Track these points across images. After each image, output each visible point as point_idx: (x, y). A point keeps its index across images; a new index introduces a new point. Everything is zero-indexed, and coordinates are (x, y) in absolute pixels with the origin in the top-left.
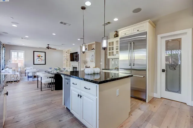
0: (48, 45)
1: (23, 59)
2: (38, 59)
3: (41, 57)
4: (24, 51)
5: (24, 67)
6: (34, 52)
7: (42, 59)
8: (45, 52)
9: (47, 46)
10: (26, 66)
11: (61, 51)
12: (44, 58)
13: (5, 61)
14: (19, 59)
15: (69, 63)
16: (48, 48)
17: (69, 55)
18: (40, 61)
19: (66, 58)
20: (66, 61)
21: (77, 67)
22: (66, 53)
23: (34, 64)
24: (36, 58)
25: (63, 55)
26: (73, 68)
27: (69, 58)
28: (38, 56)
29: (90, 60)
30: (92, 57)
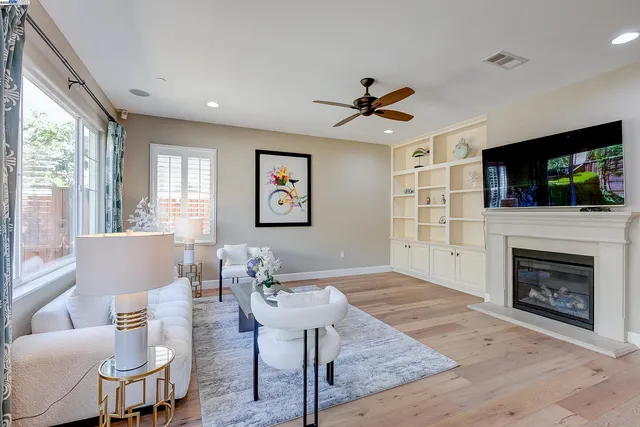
0: (369, 82)
1: (203, 197)
2: (277, 197)
3: (288, 186)
4: (212, 152)
5: (212, 240)
6: (258, 153)
7: (293, 194)
8: (309, 157)
9: (361, 92)
10: (221, 233)
12: (300, 189)
13: (118, 205)
14: (191, 196)
15: (448, 219)
16: (364, 109)
17: (447, 165)
18: (287, 206)
19: (416, 189)
20: (417, 206)
21: (592, 259)
22: (417, 160)
23: (258, 224)
24: (267, 187)
25: (393, 174)
26: (514, 257)
27: (448, 186)
28: (277, 179)
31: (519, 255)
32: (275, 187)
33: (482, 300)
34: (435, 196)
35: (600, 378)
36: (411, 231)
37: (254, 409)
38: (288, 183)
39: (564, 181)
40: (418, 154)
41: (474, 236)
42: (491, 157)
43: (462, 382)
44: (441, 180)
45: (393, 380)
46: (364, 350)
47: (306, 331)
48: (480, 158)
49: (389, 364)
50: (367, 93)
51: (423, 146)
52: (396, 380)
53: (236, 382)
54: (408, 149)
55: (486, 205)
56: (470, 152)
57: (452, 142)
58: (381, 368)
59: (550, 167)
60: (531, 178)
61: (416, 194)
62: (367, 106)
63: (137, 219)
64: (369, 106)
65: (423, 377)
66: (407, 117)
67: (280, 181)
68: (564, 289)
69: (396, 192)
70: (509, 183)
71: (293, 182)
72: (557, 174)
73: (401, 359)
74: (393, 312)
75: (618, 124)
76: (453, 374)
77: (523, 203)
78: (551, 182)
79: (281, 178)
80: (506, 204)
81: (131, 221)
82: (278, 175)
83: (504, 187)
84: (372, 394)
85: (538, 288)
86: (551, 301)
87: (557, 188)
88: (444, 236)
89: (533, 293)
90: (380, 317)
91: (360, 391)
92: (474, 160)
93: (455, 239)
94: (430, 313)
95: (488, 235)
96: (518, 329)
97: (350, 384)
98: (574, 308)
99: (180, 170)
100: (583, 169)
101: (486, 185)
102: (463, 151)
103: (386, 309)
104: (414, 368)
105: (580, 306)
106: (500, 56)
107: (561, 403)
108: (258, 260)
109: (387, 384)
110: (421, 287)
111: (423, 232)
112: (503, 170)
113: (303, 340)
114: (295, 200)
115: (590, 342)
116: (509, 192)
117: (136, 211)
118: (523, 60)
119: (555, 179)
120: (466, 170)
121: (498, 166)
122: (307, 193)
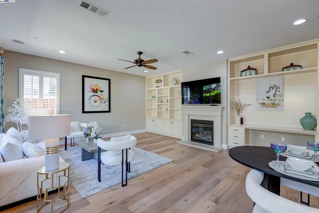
0: (140, 53)
2: (93, 98)
4: (58, 75)
6: (84, 77)
7: (102, 97)
8: (109, 80)
9: (137, 57)
12: (105, 95)
13: (2, 102)
15: (169, 109)
16: (139, 64)
17: (169, 87)
18: (98, 103)
19: (157, 96)
20: (157, 103)
21: (213, 122)
22: (157, 85)
23: (84, 112)
24: (88, 94)
25: (147, 89)
26: (191, 122)
27: (169, 95)
28: (93, 90)
29: (259, 102)
30: (268, 92)
31: (193, 121)
32: (92, 94)
33: (181, 139)
34: (164, 99)
35: (213, 158)
36: (154, 114)
37: (100, 185)
38: (99, 92)
39: (208, 95)
40: (157, 81)
41: (178, 115)
42: (184, 85)
43: (174, 165)
44: (166, 93)
45: (152, 168)
46: (140, 161)
47: (123, 150)
48: (180, 85)
49: (150, 163)
50: (140, 58)
51: (159, 78)
52: (153, 168)
53: (88, 178)
54: (153, 79)
55: (183, 103)
56: (177, 83)
57: (171, 78)
58: (146, 165)
59: (204, 89)
60: (198, 93)
61: (157, 98)
62: (140, 63)
63: (13, 110)
64: (141, 63)
65: (162, 165)
66: (155, 68)
67: (95, 91)
68: (206, 133)
69: (148, 97)
70: (191, 95)
71: (101, 91)
72: (206, 92)
73: (153, 161)
74: (149, 147)
75: (219, 78)
76: (172, 163)
77: (195, 103)
78: (204, 95)
79: (95, 89)
80: (190, 103)
81: (10, 111)
82: (94, 88)
83: (189, 96)
84: (145, 173)
85: (199, 134)
86: (202, 137)
87: (206, 97)
88: (168, 115)
89: (197, 135)
90: (144, 149)
91: (140, 172)
92: (178, 86)
93: (172, 117)
94: (163, 146)
95: (183, 115)
96: (192, 147)
97: (136, 171)
98: (209, 139)
99: (38, 84)
100: (214, 90)
101: (183, 95)
102: (175, 82)
103: (146, 146)
104: (159, 163)
105: (210, 138)
106: (186, 52)
107: (203, 166)
108: (90, 129)
109: (150, 169)
110: (159, 137)
111: (159, 114)
112: (188, 89)
113: (121, 154)
114: (102, 100)
115: (212, 149)
116: (191, 98)
117: (13, 105)
118: (193, 54)
119: (206, 93)
120: (175, 89)
121: (187, 88)
122: (108, 97)
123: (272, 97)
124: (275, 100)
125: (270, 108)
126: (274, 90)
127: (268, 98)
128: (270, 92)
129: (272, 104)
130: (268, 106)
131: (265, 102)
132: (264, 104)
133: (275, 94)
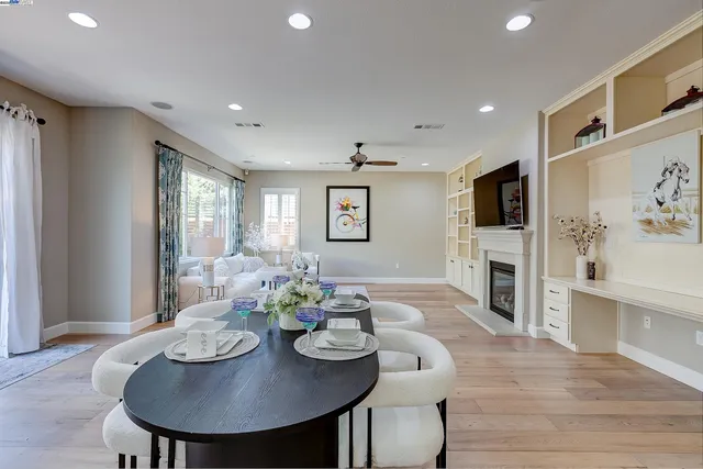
1: (291, 220)
2: (342, 219)
3: (351, 211)
4: (297, 190)
6: (328, 188)
7: (355, 217)
8: (368, 188)
10: (302, 244)
11: (438, 178)
12: (361, 214)
15: (470, 237)
17: (470, 191)
18: (350, 226)
19: (457, 211)
20: (458, 225)
21: (514, 267)
22: (460, 185)
23: (328, 240)
24: (335, 213)
25: (448, 197)
26: (492, 267)
27: (470, 208)
28: (342, 206)
29: (639, 218)
30: (659, 185)
32: (341, 212)
38: (351, 209)
61: (457, 215)
67: (345, 208)
71: (354, 208)
75: (518, 162)
79: (345, 205)
82: (343, 204)
99: (277, 203)
114: (356, 222)
122: (365, 216)
123: (669, 203)
124: (678, 211)
125: (665, 236)
126: (674, 177)
127: (661, 204)
128: (664, 186)
129: (670, 222)
130: (660, 230)
131: (651, 216)
132: (649, 222)
133: (676, 192)
